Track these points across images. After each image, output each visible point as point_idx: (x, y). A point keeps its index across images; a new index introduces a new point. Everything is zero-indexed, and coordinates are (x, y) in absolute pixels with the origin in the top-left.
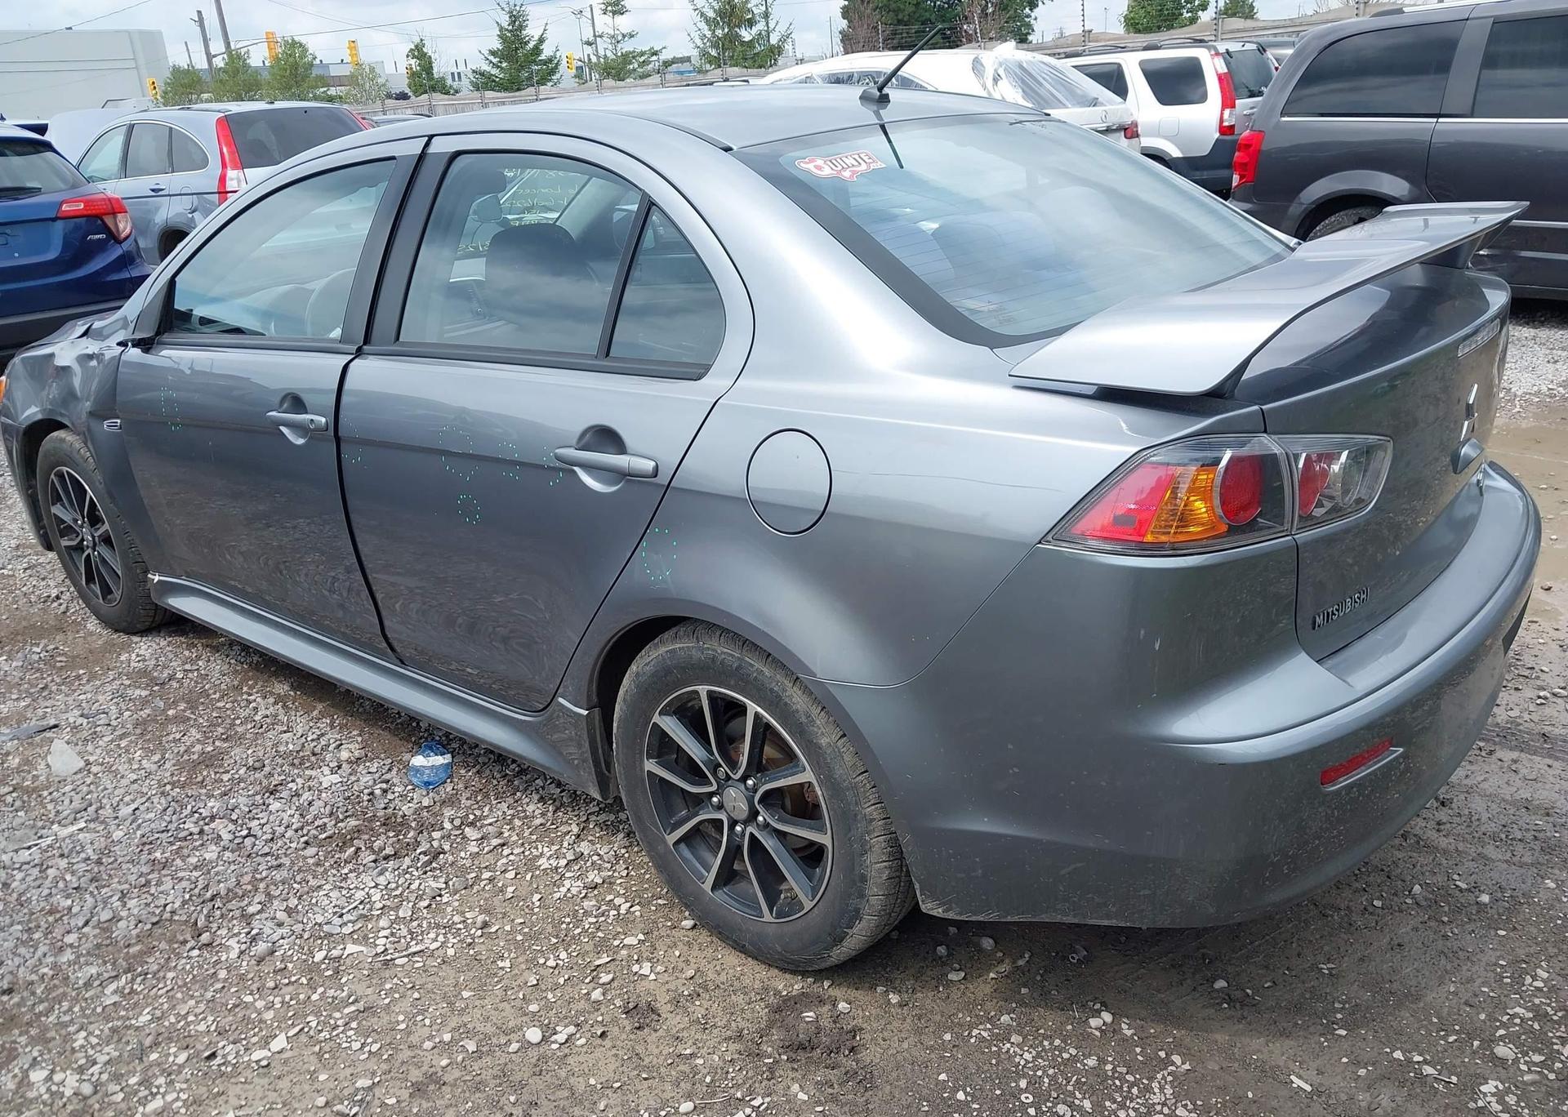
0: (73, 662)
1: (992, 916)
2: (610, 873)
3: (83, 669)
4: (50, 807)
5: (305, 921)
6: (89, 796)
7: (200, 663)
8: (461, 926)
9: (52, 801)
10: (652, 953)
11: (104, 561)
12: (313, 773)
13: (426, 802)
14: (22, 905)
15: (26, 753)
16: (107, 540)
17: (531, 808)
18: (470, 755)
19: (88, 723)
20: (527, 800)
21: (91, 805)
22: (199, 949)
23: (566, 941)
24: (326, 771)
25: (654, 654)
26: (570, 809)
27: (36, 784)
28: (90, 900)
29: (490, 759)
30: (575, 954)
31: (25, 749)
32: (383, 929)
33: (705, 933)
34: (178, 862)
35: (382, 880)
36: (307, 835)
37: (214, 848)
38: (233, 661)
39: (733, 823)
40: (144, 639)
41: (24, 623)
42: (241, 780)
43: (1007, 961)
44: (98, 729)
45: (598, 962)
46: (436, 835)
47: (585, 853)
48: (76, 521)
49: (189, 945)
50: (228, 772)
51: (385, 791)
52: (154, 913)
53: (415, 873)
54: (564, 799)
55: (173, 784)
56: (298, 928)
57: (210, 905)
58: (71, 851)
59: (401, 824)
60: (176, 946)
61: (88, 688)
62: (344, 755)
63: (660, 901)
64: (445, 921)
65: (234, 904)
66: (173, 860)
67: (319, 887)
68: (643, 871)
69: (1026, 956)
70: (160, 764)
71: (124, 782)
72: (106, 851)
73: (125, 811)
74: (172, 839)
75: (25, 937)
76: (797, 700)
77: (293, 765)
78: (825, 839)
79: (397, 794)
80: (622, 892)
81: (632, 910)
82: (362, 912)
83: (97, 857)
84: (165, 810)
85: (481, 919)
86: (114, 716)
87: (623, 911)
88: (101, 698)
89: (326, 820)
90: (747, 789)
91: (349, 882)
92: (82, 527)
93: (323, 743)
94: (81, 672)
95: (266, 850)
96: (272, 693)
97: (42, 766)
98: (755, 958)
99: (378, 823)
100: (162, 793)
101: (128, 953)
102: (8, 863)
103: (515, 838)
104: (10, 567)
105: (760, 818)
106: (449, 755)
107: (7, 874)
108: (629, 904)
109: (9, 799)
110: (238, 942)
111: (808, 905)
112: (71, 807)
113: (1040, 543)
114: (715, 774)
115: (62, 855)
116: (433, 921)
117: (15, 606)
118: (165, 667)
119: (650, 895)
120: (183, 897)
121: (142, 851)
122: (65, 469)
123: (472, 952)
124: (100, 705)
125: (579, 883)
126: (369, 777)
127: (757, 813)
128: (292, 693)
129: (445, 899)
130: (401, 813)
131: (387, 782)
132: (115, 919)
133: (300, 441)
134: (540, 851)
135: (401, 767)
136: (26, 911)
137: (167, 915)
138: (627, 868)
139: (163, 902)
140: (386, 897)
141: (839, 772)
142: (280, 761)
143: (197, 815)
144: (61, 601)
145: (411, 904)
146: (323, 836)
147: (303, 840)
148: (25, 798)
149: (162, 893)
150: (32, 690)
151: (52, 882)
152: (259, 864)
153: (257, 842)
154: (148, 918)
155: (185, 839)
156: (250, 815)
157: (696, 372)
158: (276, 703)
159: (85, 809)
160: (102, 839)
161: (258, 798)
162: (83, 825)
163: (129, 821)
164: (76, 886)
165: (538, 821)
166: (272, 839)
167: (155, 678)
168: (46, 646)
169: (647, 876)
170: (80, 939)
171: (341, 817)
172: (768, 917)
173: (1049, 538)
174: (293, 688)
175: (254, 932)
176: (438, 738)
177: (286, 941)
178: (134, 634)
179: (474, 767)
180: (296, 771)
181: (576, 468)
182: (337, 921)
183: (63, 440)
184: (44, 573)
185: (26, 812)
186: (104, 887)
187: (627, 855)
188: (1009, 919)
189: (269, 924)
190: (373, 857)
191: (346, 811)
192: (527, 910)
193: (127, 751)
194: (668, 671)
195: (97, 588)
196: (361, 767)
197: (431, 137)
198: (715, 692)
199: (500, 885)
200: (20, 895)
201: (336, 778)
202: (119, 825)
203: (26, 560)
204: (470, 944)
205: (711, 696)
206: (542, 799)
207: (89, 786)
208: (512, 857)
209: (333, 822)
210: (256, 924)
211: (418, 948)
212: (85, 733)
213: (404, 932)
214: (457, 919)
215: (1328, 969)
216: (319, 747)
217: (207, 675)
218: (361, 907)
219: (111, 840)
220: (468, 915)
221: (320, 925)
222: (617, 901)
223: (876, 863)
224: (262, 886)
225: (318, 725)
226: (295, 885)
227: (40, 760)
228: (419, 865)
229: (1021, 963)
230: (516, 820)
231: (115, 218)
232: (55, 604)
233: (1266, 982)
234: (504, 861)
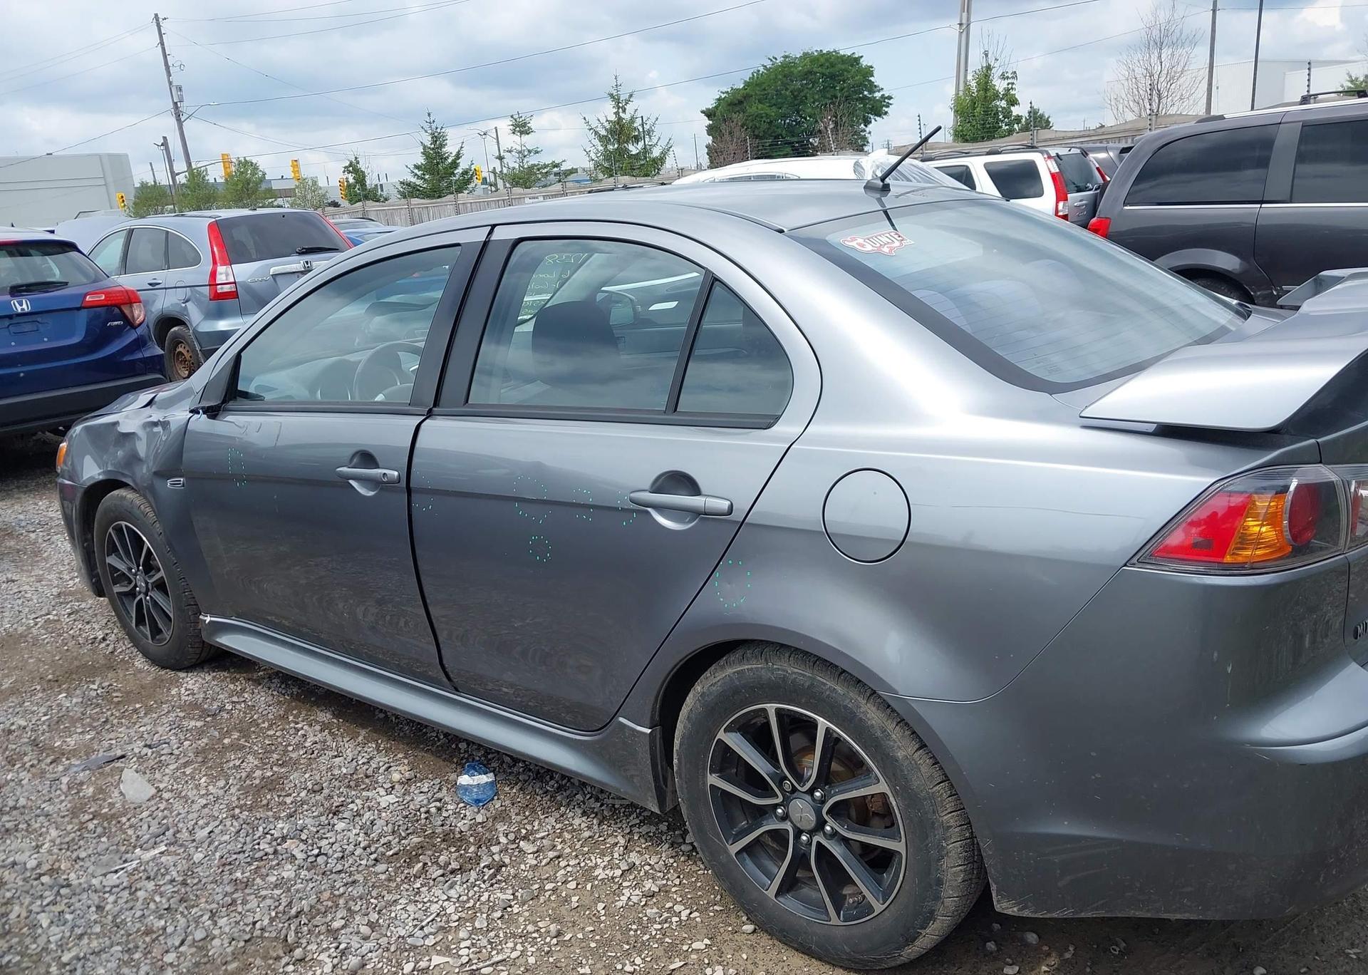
0: (128, 697)
1: (1067, 913)
2: (665, 882)
3: (138, 703)
4: (130, 832)
5: (389, 934)
6: (165, 821)
7: (246, 695)
8: (535, 935)
9: (131, 827)
10: (721, 957)
11: (155, 603)
12: (370, 794)
13: (480, 819)
14: (118, 927)
15: (99, 782)
16: (161, 586)
17: (577, 822)
18: (510, 773)
19: (153, 753)
20: (571, 814)
21: (168, 829)
22: (293, 964)
23: (638, 947)
24: (382, 792)
25: (720, 675)
26: (613, 822)
27: (113, 811)
28: (182, 921)
29: (529, 776)
30: (648, 959)
31: (97, 779)
32: (463, 940)
33: (766, 937)
34: (258, 881)
35: (453, 893)
36: (375, 852)
37: (290, 867)
38: (275, 693)
39: (798, 833)
40: (190, 675)
41: (76, 663)
42: (303, 802)
43: (1054, 954)
44: (163, 758)
45: (672, 967)
46: (495, 849)
47: (637, 863)
48: (130, 569)
49: (284, 961)
50: (290, 795)
51: (439, 809)
52: (244, 931)
53: (482, 886)
54: (605, 813)
55: (240, 807)
56: (383, 941)
57: (296, 921)
58: (156, 874)
59: (460, 840)
60: (271, 962)
61: (146, 720)
62: (396, 777)
63: (716, 907)
64: (520, 931)
65: (318, 920)
66: (254, 880)
67: (395, 901)
68: (693, 879)
69: (1071, 949)
70: (226, 789)
71: (196, 807)
72: (189, 872)
73: (201, 834)
74: (249, 860)
75: (126, 957)
76: (872, 715)
77: (349, 787)
78: (898, 846)
79: (451, 812)
80: (680, 899)
81: (691, 916)
82: (440, 924)
83: (181, 879)
84: (238, 832)
85: (553, 928)
86: (176, 746)
87: (684, 918)
88: (160, 729)
89: (390, 838)
90: (814, 799)
91: (423, 896)
92: (135, 574)
93: (374, 766)
94: (138, 706)
95: (339, 867)
96: (317, 722)
97: (116, 794)
98: (820, 959)
99: (439, 840)
100: (233, 816)
101: (226, 970)
102: (98, 886)
103: (568, 850)
104: (55, 612)
105: (828, 828)
106: (492, 774)
107: (99, 897)
108: (688, 911)
109: (91, 826)
110: (329, 956)
111: (878, 907)
112: (150, 832)
113: (1125, 565)
114: (780, 786)
115: (148, 878)
116: (508, 931)
117: (66, 648)
118: (213, 700)
119: (705, 902)
120: (270, 914)
121: (223, 871)
122: (123, 523)
123: (551, 960)
124: (161, 736)
125: (637, 892)
126: (422, 797)
127: (826, 822)
128: (335, 721)
129: (516, 911)
130: (458, 829)
131: (440, 800)
132: (209, 937)
133: (371, 493)
134: (594, 861)
135: (449, 786)
136: (122, 932)
137: (257, 933)
138: (679, 877)
139: (250, 920)
140: (460, 909)
141: (916, 783)
142: (337, 783)
143: (268, 836)
144: (108, 642)
145: (484, 916)
146: (391, 853)
147: (373, 857)
148: (106, 824)
149: (248, 911)
150: (95, 724)
151: (143, 904)
152: (335, 881)
153: (330, 861)
154: (240, 936)
155: (261, 859)
156: (318, 835)
157: (767, 422)
158: (321, 731)
159: (164, 834)
160: (184, 862)
161: (323, 818)
162: (163, 848)
163: (207, 843)
164: (166, 906)
165: (587, 834)
166: (343, 857)
167: (206, 710)
168: (101, 684)
169: (699, 884)
170: (179, 957)
171: (403, 834)
172: (835, 920)
173: (1134, 561)
174: (335, 716)
175: (342, 946)
176: (478, 758)
177: (374, 954)
178: (180, 670)
179: (516, 784)
180: (353, 793)
181: (649, 509)
182: (419, 933)
183: (123, 498)
184: (88, 618)
185: (108, 838)
186: (193, 907)
187: (675, 865)
188: (1083, 915)
189: (355, 938)
190: (440, 872)
191: (407, 829)
192: (594, 919)
193: (193, 778)
194: (736, 691)
195: (147, 630)
196: (413, 787)
197: (493, 226)
198: (784, 709)
199: (564, 895)
200: (115, 917)
201: (392, 798)
202: (197, 848)
203: (69, 606)
204: (548, 953)
205: (779, 712)
206: (584, 813)
207: (163, 811)
208: (569, 869)
209: (397, 840)
210: (342, 938)
211: (500, 957)
212: (151, 763)
213: (484, 942)
214: (530, 928)
215: (1355, 954)
216: (371, 769)
217: (254, 706)
218: (439, 919)
219: (192, 862)
220: (540, 924)
221: (403, 937)
222: (677, 908)
223: (952, 867)
224: (342, 901)
225: (365, 749)
226: (372, 900)
227: (112, 788)
228: (486, 878)
229: (1068, 956)
230: (565, 833)
231: (131, 307)
232: (103, 645)
233: (1301, 968)
234: (562, 872)
